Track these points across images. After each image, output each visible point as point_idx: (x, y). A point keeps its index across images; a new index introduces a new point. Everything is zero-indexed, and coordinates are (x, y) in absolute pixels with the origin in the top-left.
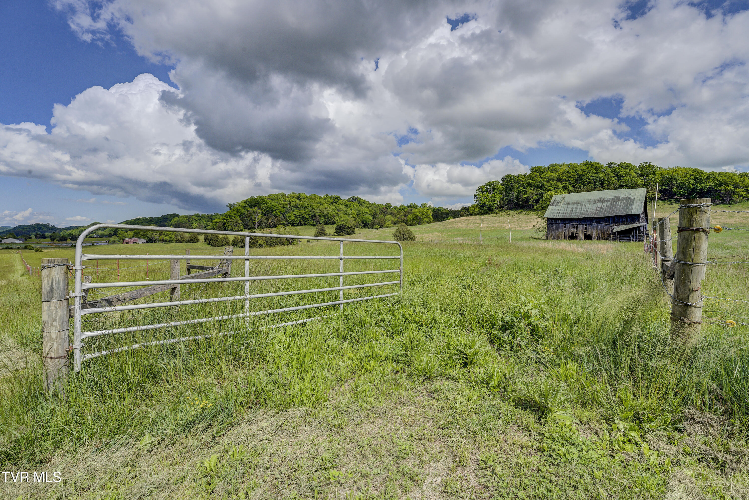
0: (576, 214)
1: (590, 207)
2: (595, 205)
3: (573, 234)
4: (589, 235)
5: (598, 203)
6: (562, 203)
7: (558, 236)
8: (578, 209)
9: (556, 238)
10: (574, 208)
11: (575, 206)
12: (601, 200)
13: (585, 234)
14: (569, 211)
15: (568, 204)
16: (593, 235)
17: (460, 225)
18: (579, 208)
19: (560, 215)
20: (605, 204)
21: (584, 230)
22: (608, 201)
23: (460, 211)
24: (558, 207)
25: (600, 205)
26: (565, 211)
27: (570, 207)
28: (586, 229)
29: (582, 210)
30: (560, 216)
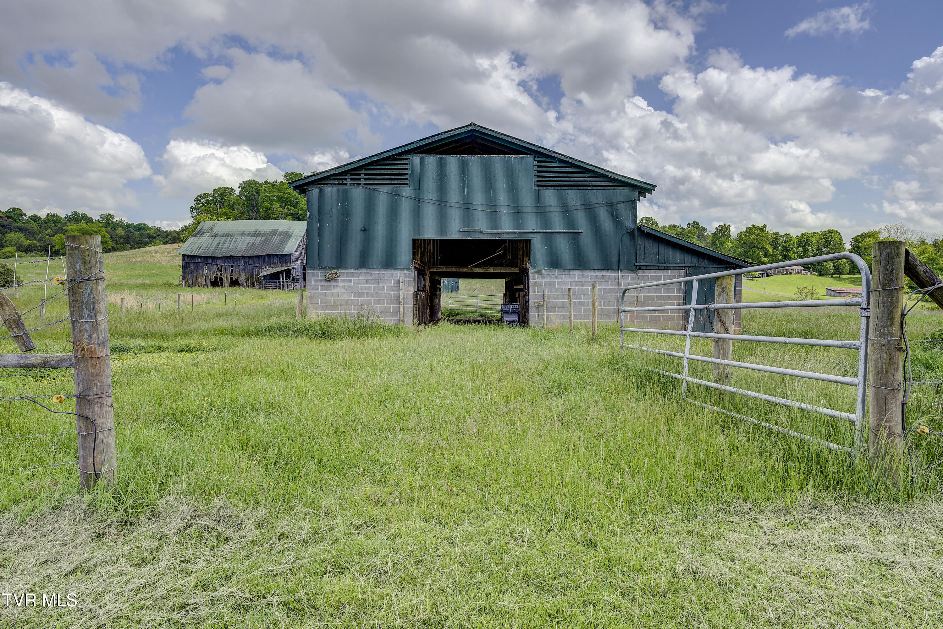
0: (221, 250)
1: (241, 242)
2: (248, 240)
3: (216, 278)
4: (236, 280)
5: (252, 236)
6: (208, 234)
7: (196, 282)
8: (226, 244)
9: (194, 284)
10: (222, 242)
11: (224, 238)
12: (256, 234)
13: (231, 279)
14: (214, 245)
15: (216, 235)
16: (241, 281)
17: (159, 257)
18: (227, 242)
19: (200, 250)
20: (259, 238)
21: (230, 274)
22: (264, 234)
23: (178, 233)
24: (202, 240)
25: (253, 239)
26: (209, 246)
27: (217, 239)
28: (232, 271)
29: (232, 245)
30: (200, 253)
